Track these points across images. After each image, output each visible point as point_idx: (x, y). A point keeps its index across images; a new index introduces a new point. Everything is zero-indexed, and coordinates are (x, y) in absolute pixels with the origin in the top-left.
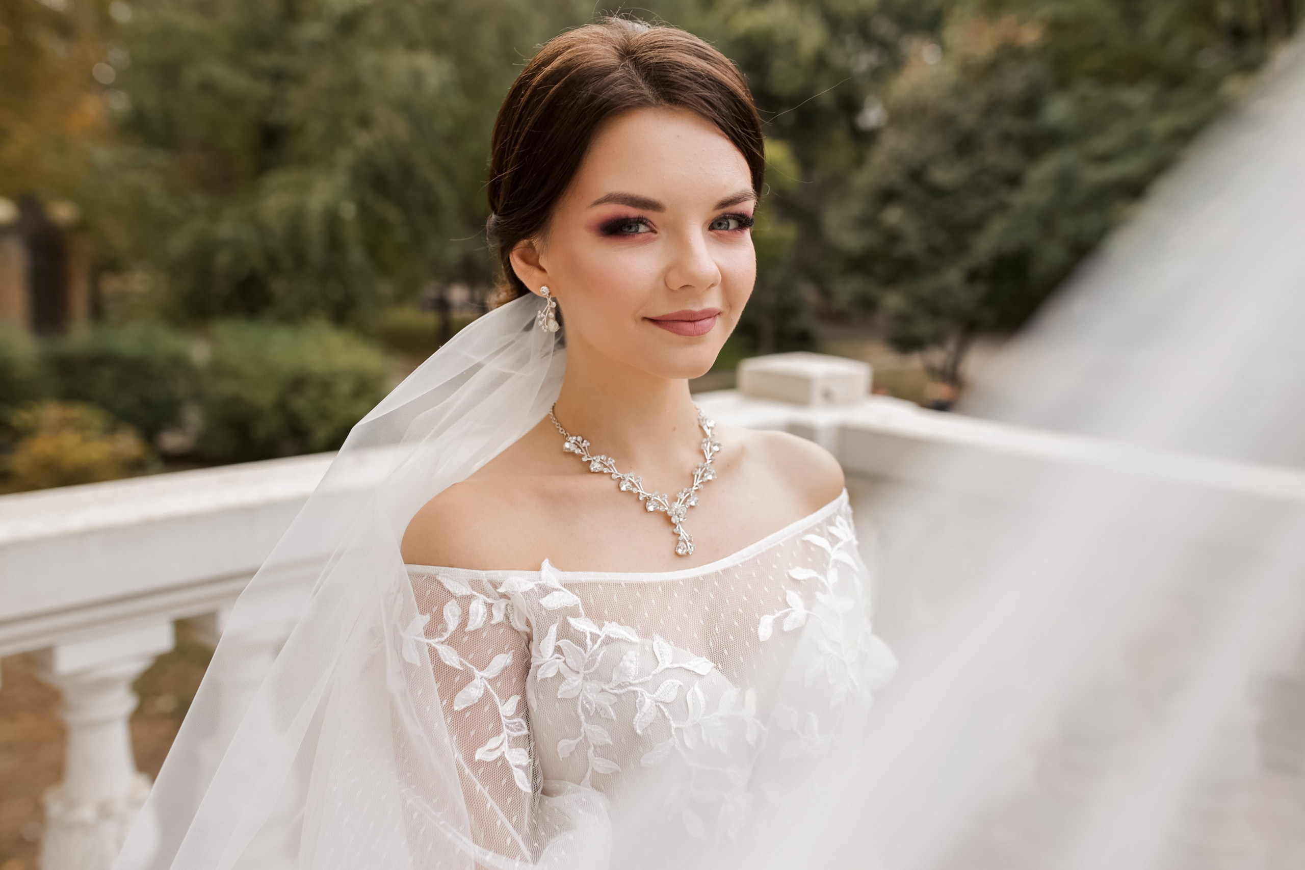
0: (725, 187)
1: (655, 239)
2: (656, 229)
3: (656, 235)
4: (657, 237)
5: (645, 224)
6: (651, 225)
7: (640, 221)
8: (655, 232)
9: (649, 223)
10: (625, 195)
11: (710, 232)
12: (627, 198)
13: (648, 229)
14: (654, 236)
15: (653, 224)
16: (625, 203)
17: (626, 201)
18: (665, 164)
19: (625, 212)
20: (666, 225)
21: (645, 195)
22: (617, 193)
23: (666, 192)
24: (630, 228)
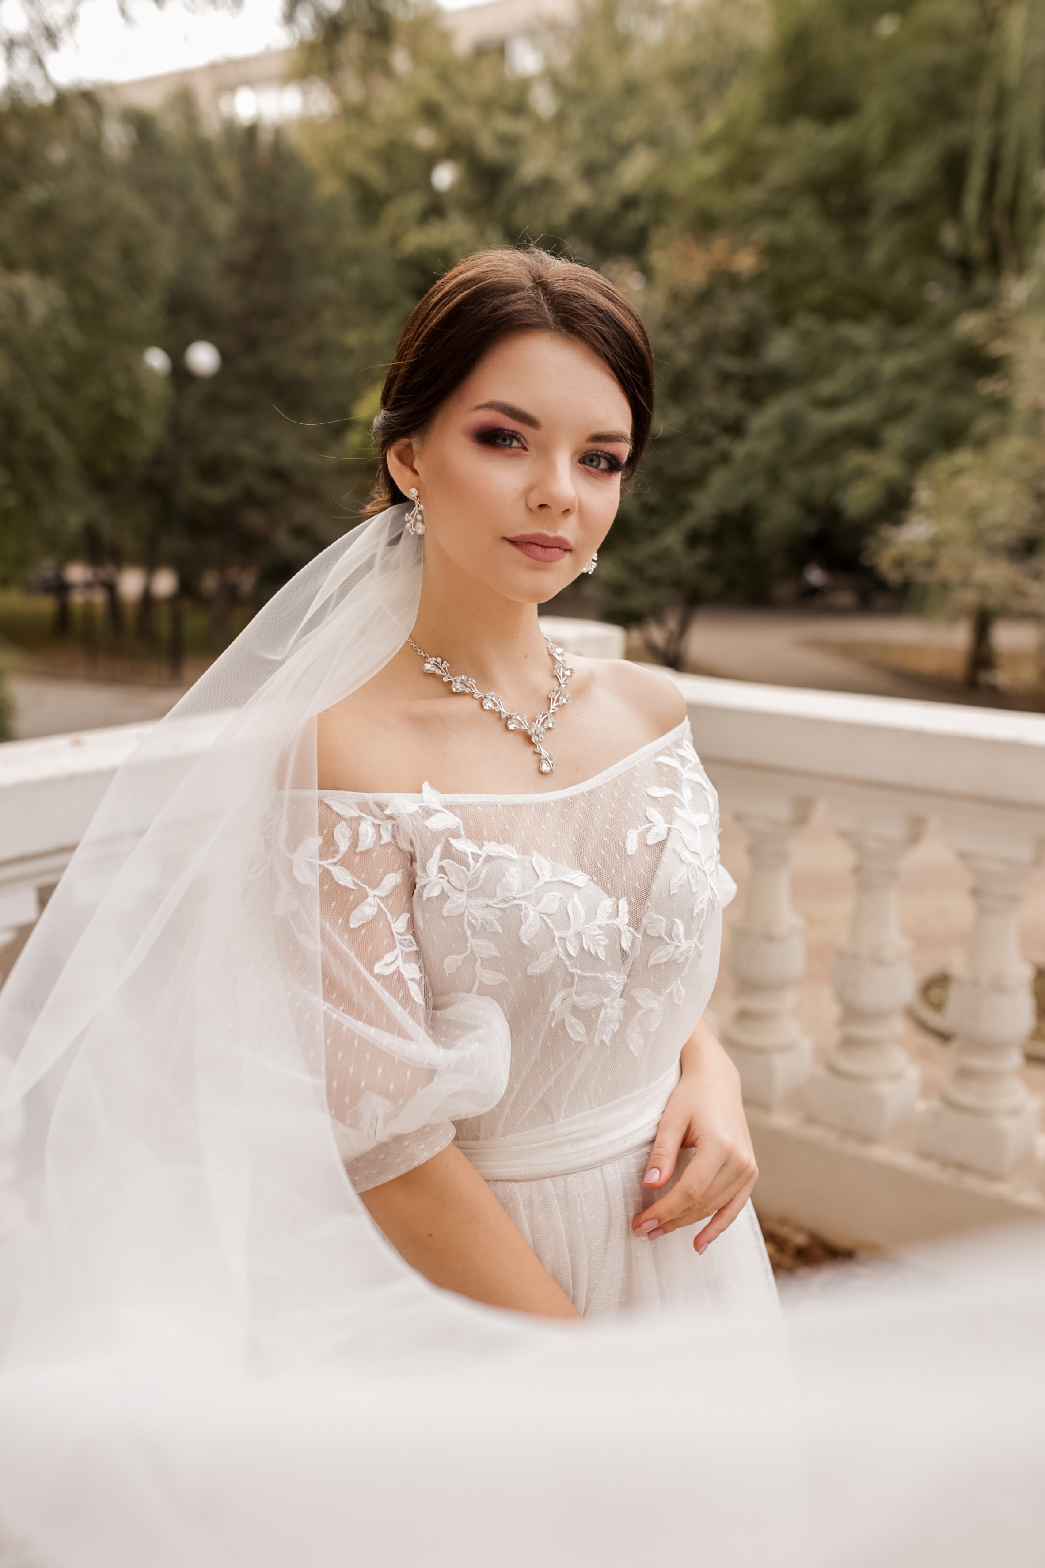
1: (524, 457)
2: (528, 447)
3: (526, 453)
4: (527, 455)
5: (518, 440)
6: (524, 442)
7: (514, 436)
8: (526, 449)
9: (522, 440)
10: (506, 405)
11: (579, 464)
12: (507, 408)
13: (520, 445)
14: (524, 452)
15: (526, 442)
16: (504, 412)
17: (506, 410)
18: (550, 384)
19: (503, 422)
20: (538, 444)
21: (524, 408)
22: (499, 401)
23: (545, 411)
24: (504, 440)
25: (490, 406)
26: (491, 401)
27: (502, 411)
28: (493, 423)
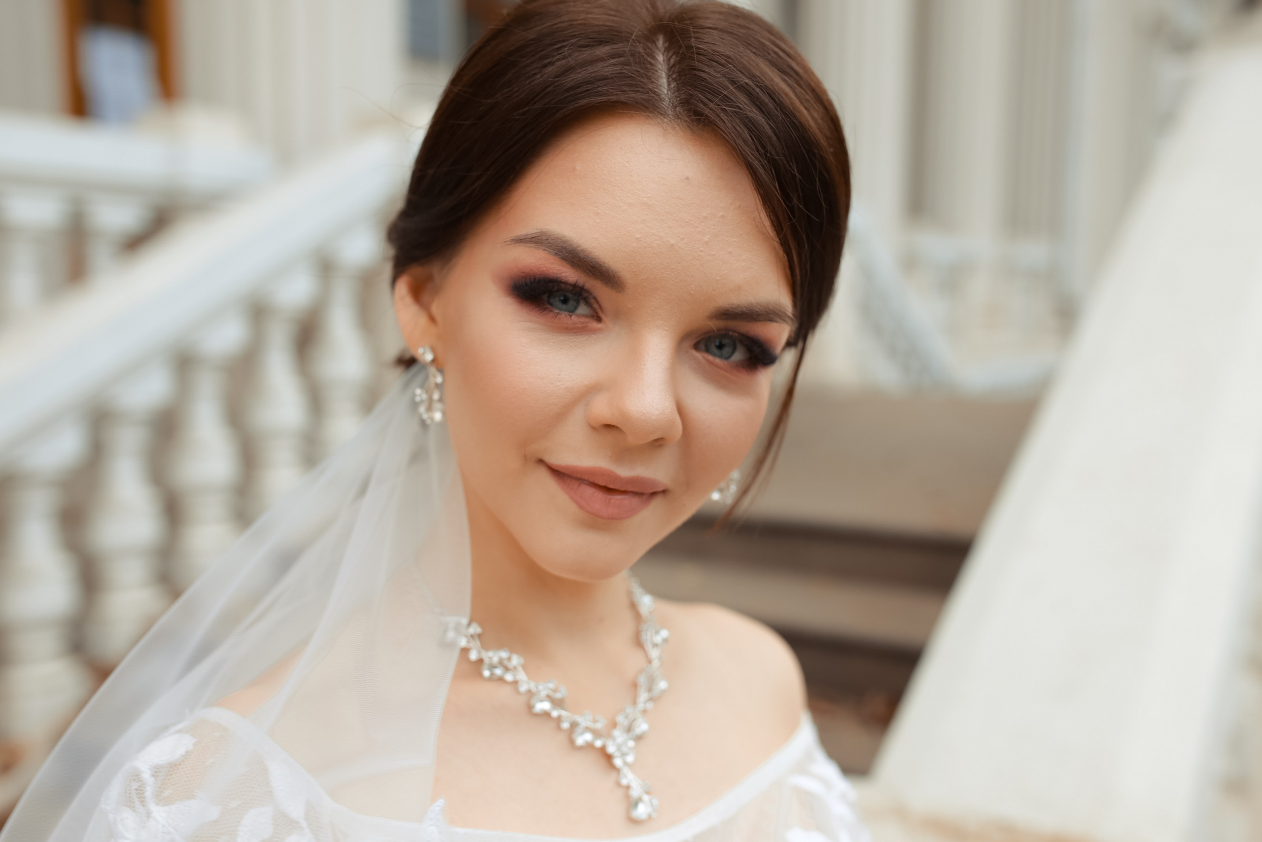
1: (594, 331)
2: (601, 315)
3: (600, 326)
5: (588, 304)
6: (596, 306)
8: (599, 319)
9: (592, 301)
10: (565, 242)
11: (694, 352)
12: (565, 248)
13: (589, 312)
14: (595, 325)
15: (600, 306)
16: (559, 254)
17: (562, 252)
18: (647, 215)
19: (557, 270)
20: (619, 315)
21: (598, 254)
22: (554, 235)
23: (633, 262)
24: (565, 301)
25: (538, 240)
26: (541, 232)
27: (556, 252)
28: (541, 270)
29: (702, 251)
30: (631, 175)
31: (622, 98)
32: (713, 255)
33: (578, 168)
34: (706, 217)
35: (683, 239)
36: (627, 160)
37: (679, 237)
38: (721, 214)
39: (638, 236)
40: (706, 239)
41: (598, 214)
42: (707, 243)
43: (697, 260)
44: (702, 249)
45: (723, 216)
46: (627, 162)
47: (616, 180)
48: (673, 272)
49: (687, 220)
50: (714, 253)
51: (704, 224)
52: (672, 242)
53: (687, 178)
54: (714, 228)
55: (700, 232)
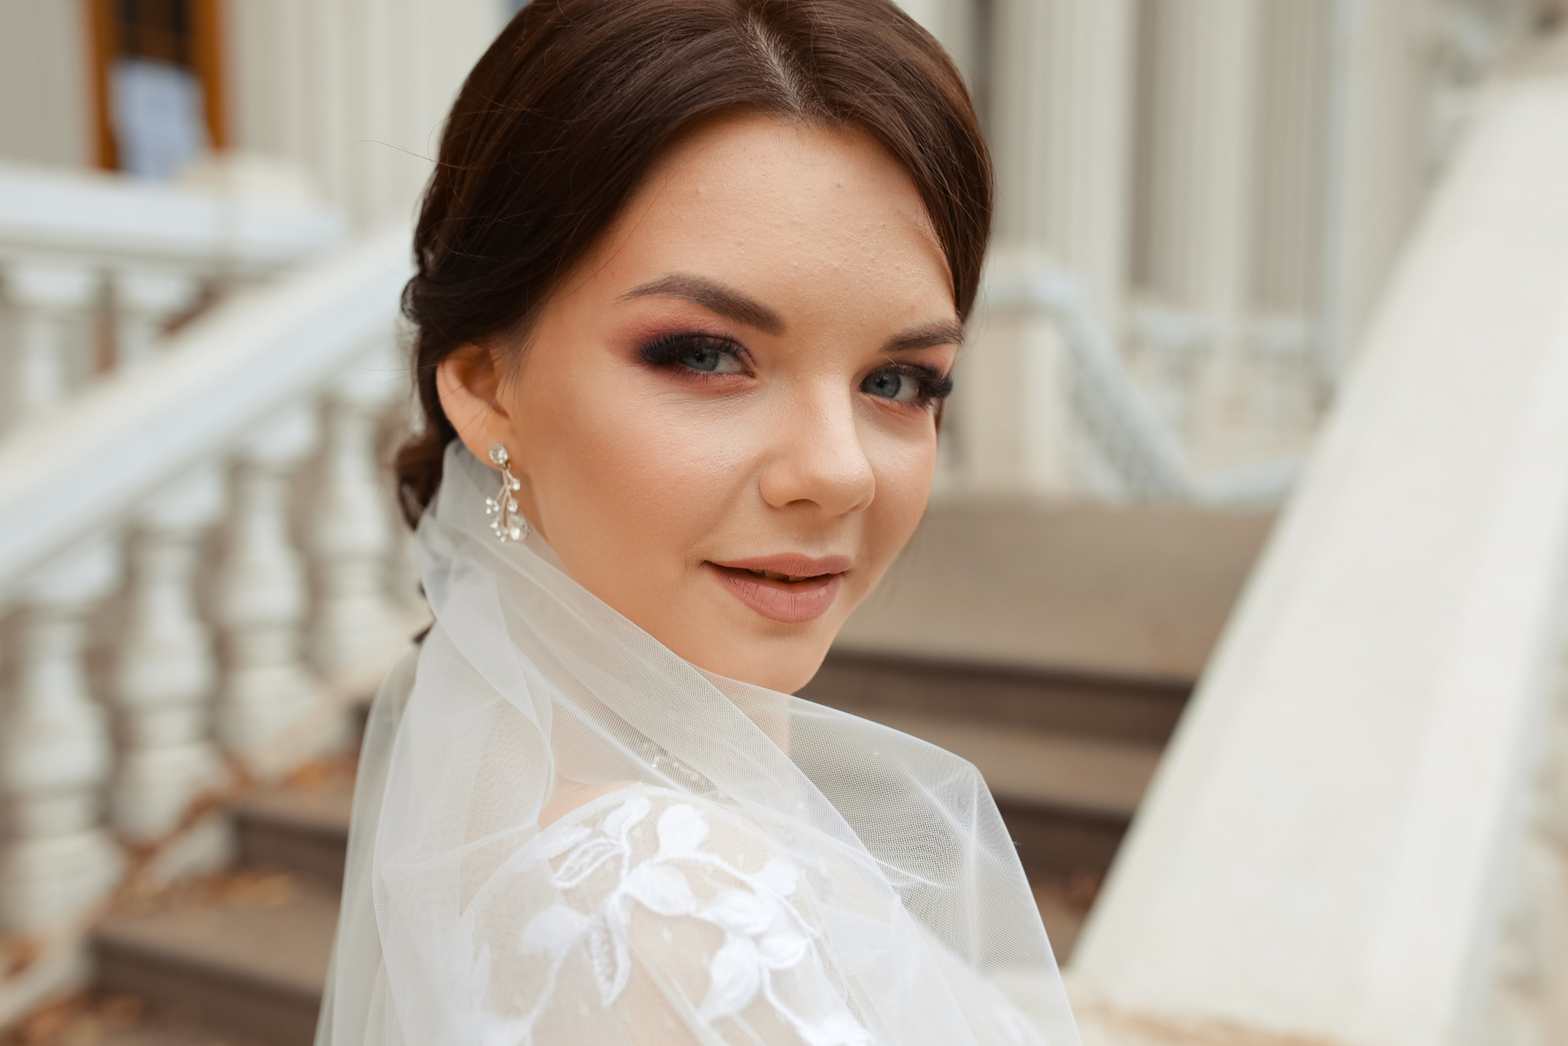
0: (913, 308)
1: (749, 390)
2: (755, 370)
3: (754, 382)
4: (754, 386)
5: (735, 355)
6: (747, 359)
7: (728, 346)
8: (752, 375)
9: (743, 354)
10: (706, 285)
11: (862, 395)
12: (708, 291)
13: (737, 367)
14: (750, 382)
15: (752, 357)
16: (703, 301)
17: (706, 298)
18: (801, 236)
19: (699, 321)
20: (782, 365)
21: (749, 293)
22: (689, 278)
23: (794, 296)
24: (701, 358)
25: (670, 287)
26: (671, 277)
27: (698, 298)
28: (678, 323)
29: (869, 271)
30: (772, 191)
31: (745, 97)
32: (882, 274)
33: (701, 190)
34: (867, 230)
35: (846, 260)
36: (763, 173)
37: (842, 258)
38: (882, 223)
39: (796, 264)
40: (872, 256)
41: (740, 243)
42: (872, 260)
43: (866, 283)
44: (869, 269)
45: (884, 226)
46: (763, 175)
47: (755, 199)
48: (841, 302)
49: (848, 236)
50: (882, 271)
51: (866, 238)
52: (836, 265)
53: (838, 186)
54: (877, 242)
55: (863, 248)
